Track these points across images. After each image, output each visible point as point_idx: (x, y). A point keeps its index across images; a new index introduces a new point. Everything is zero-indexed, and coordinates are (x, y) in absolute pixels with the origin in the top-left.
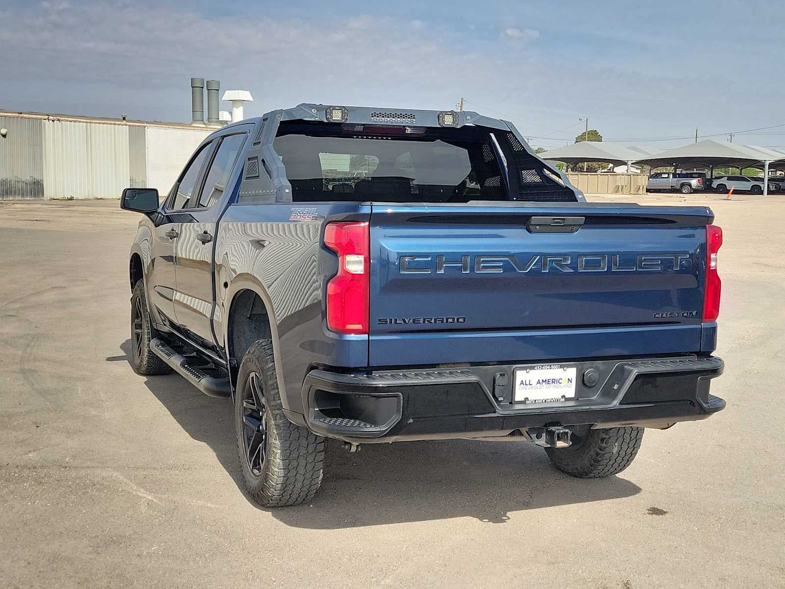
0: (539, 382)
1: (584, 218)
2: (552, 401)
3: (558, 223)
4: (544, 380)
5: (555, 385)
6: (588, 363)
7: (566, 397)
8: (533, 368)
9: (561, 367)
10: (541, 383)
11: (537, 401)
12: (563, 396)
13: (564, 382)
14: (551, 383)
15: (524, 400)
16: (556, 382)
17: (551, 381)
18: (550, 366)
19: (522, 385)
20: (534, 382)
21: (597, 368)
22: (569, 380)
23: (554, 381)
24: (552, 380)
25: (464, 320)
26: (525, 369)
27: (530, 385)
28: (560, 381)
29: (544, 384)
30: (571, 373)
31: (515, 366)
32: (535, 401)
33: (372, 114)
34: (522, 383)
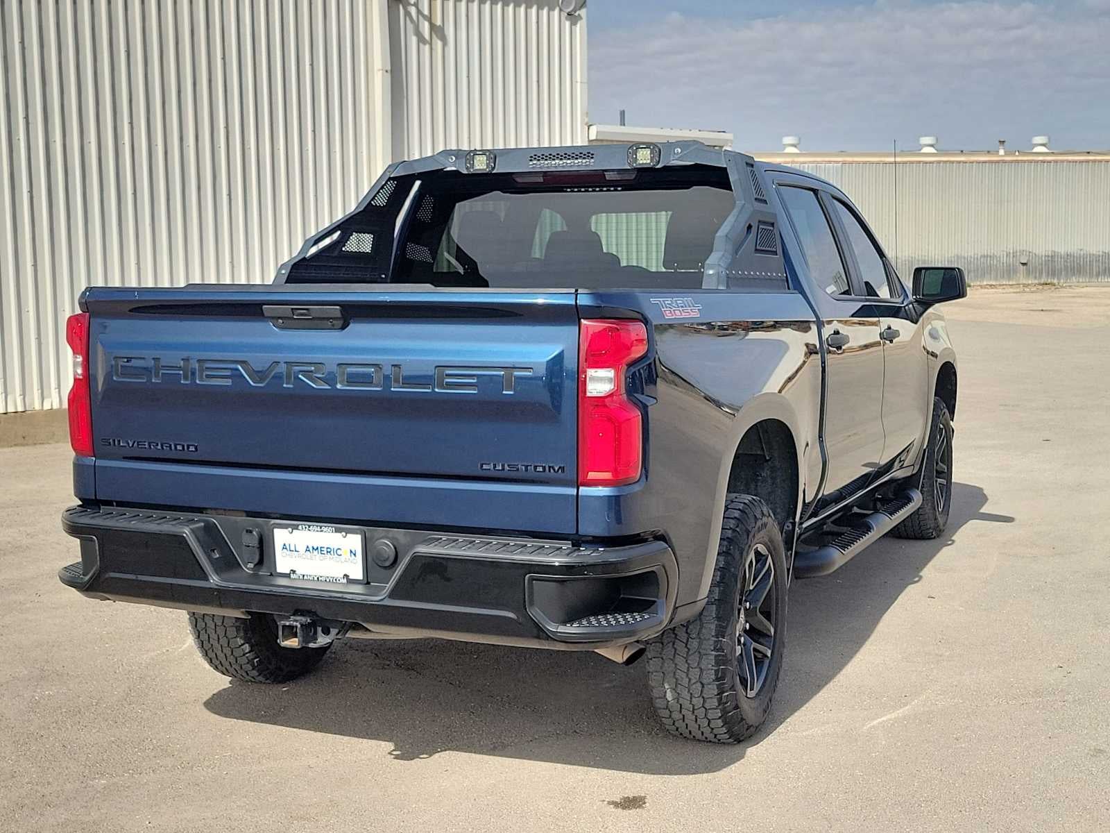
0: (307, 550)
1: (338, 307)
2: (328, 580)
3: (302, 315)
4: (315, 548)
5: (331, 557)
6: (381, 531)
7: (351, 577)
8: (296, 528)
9: (338, 530)
10: (311, 550)
11: (305, 577)
12: (346, 576)
13: (345, 553)
14: (325, 552)
15: (288, 572)
16: (332, 552)
17: (325, 549)
18: (321, 528)
19: (285, 550)
20: (302, 549)
21: (392, 540)
22: (351, 552)
23: (329, 550)
24: (327, 548)
25: (196, 448)
26: (286, 527)
27: (296, 551)
28: (339, 552)
29: (316, 552)
30: (354, 541)
31: (273, 521)
32: (304, 576)
33: (531, 157)
34: (284, 547)
